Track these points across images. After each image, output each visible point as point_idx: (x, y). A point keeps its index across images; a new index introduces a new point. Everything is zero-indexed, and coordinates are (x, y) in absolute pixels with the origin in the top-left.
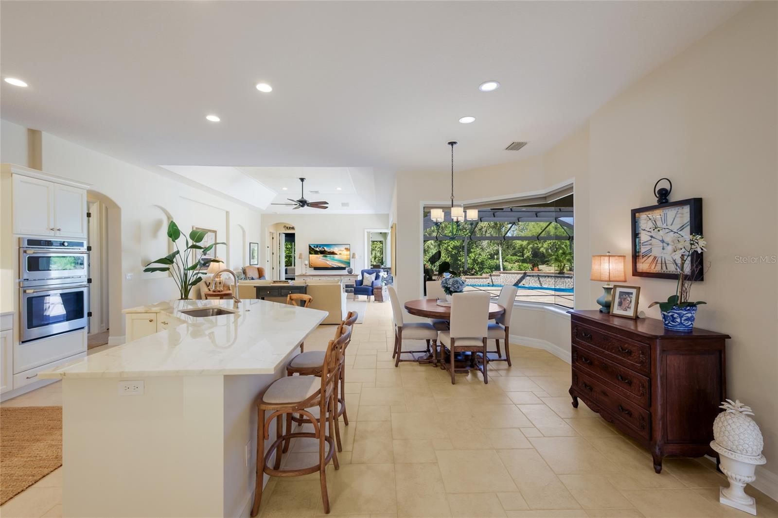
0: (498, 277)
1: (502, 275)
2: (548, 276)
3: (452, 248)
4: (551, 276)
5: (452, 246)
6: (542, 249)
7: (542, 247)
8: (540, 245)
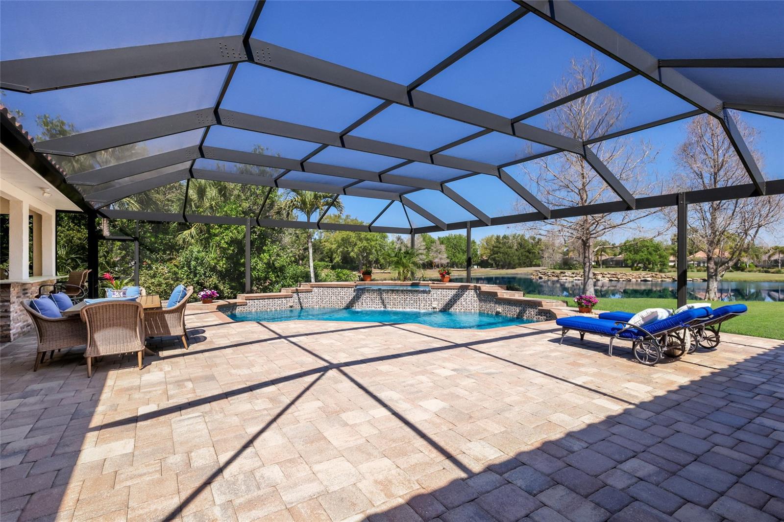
0: (309, 294)
1: (315, 290)
2: (393, 291)
3: (227, 243)
4: (398, 291)
5: (227, 239)
6: (352, 254)
7: (353, 250)
8: (350, 249)
